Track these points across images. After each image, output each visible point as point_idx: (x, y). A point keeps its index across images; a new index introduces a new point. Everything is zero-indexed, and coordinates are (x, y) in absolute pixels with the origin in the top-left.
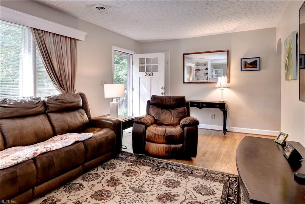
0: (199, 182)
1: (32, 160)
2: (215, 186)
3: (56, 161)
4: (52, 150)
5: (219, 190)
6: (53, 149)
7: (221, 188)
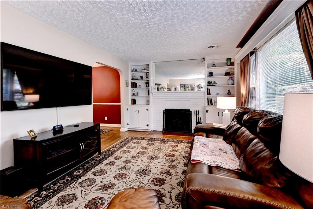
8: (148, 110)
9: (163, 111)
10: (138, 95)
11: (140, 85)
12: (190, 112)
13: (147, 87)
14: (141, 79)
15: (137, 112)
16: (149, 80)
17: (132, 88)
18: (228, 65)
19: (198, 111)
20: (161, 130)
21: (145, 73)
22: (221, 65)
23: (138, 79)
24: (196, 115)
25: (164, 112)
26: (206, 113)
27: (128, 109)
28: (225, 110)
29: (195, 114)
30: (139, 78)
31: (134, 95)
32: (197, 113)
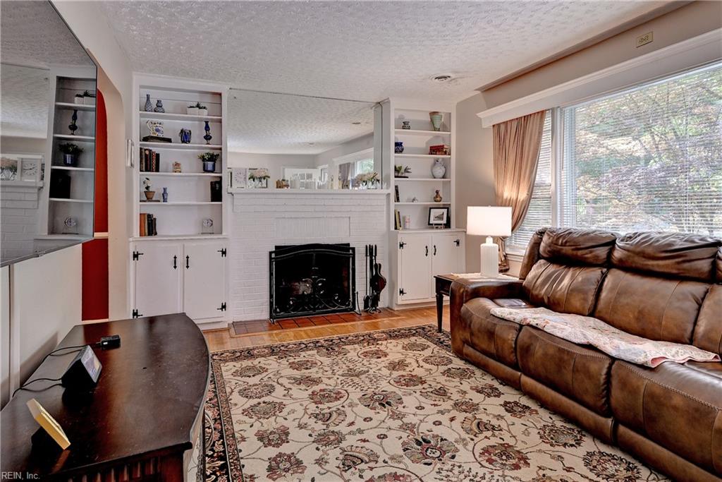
0: (286, 419)
1: (518, 326)
2: (251, 426)
3: (538, 351)
4: (545, 329)
5: (240, 422)
6: (547, 331)
7: (237, 427)
8: (224, 253)
9: (271, 253)
10: (165, 200)
11: (177, 165)
12: (351, 252)
13: (205, 170)
14: (183, 142)
15: (180, 261)
16: (221, 149)
17: (141, 171)
18: (435, 129)
19: (376, 246)
20: (265, 315)
21: (200, 120)
22: (420, 126)
23: (169, 140)
24: (368, 258)
25: (273, 255)
26: (399, 250)
27: (136, 256)
28: (487, 239)
29: (367, 256)
30: (175, 136)
31: (149, 199)
32: (371, 251)
